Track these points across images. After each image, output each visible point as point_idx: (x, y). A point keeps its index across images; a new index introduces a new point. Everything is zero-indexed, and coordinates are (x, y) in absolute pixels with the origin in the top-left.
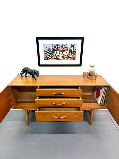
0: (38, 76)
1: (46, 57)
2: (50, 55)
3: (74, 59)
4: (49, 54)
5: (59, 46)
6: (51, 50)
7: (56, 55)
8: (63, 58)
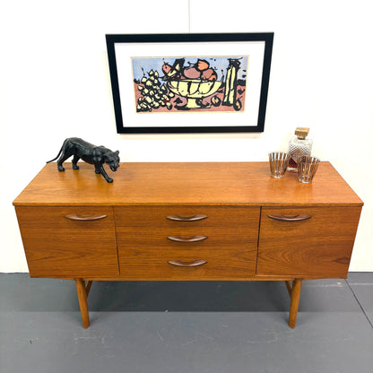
0: (114, 169)
1: (142, 102)
2: (156, 96)
3: (237, 109)
4: (152, 92)
5: (186, 64)
7: (177, 97)
8: (202, 104)
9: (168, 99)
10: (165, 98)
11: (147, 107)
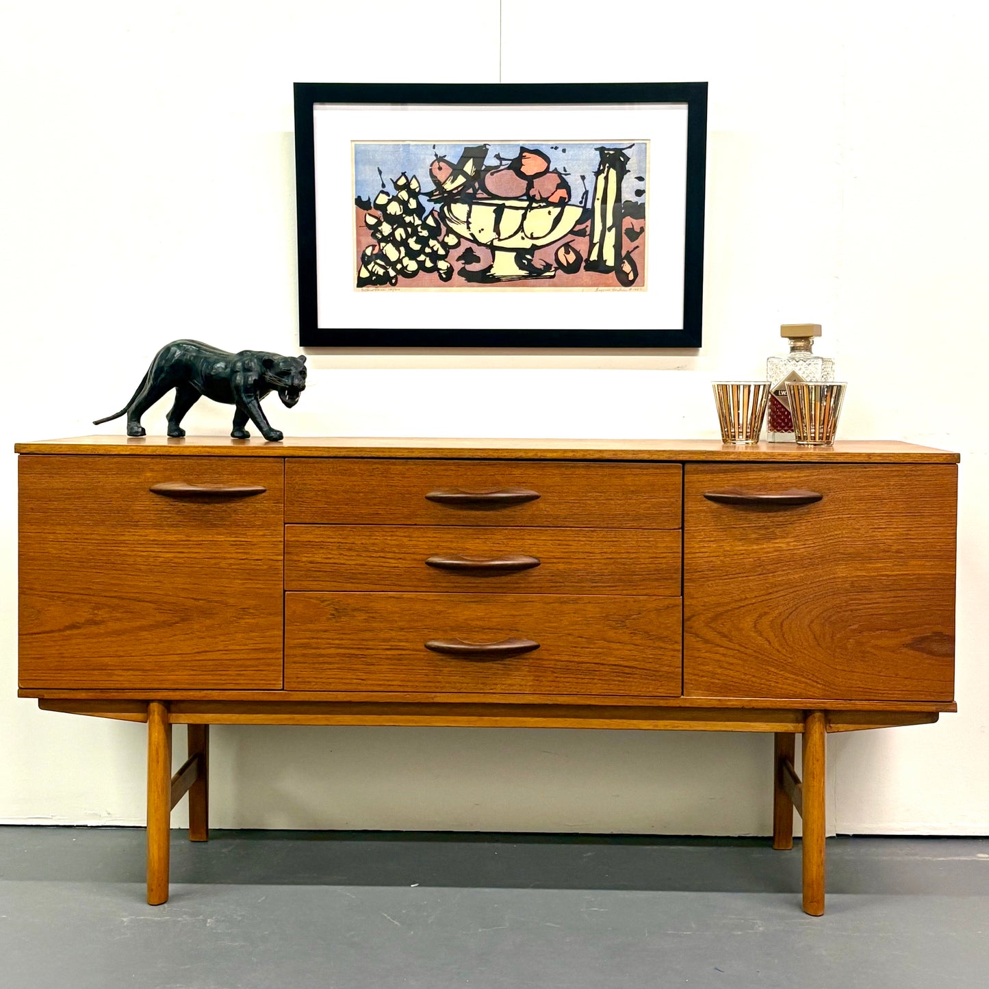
0: (291, 394)
1: (373, 258)
2: (412, 243)
4: (400, 233)
6: (423, 200)
8: (530, 267)
9: (441, 252)
10: (435, 249)
11: (387, 273)
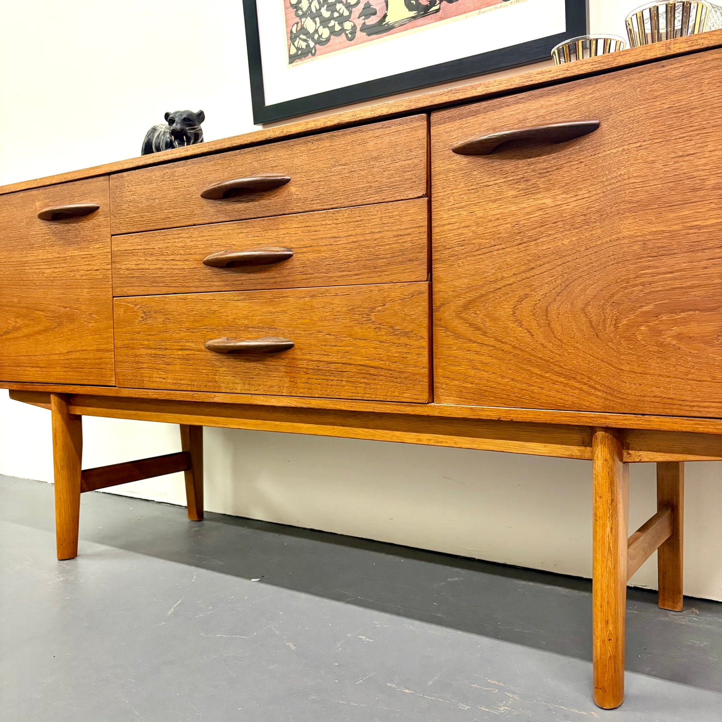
1: (298, 34)
2: (324, 12)
4: (315, 5)
9: (346, 13)
10: (341, 12)
11: (308, 46)
